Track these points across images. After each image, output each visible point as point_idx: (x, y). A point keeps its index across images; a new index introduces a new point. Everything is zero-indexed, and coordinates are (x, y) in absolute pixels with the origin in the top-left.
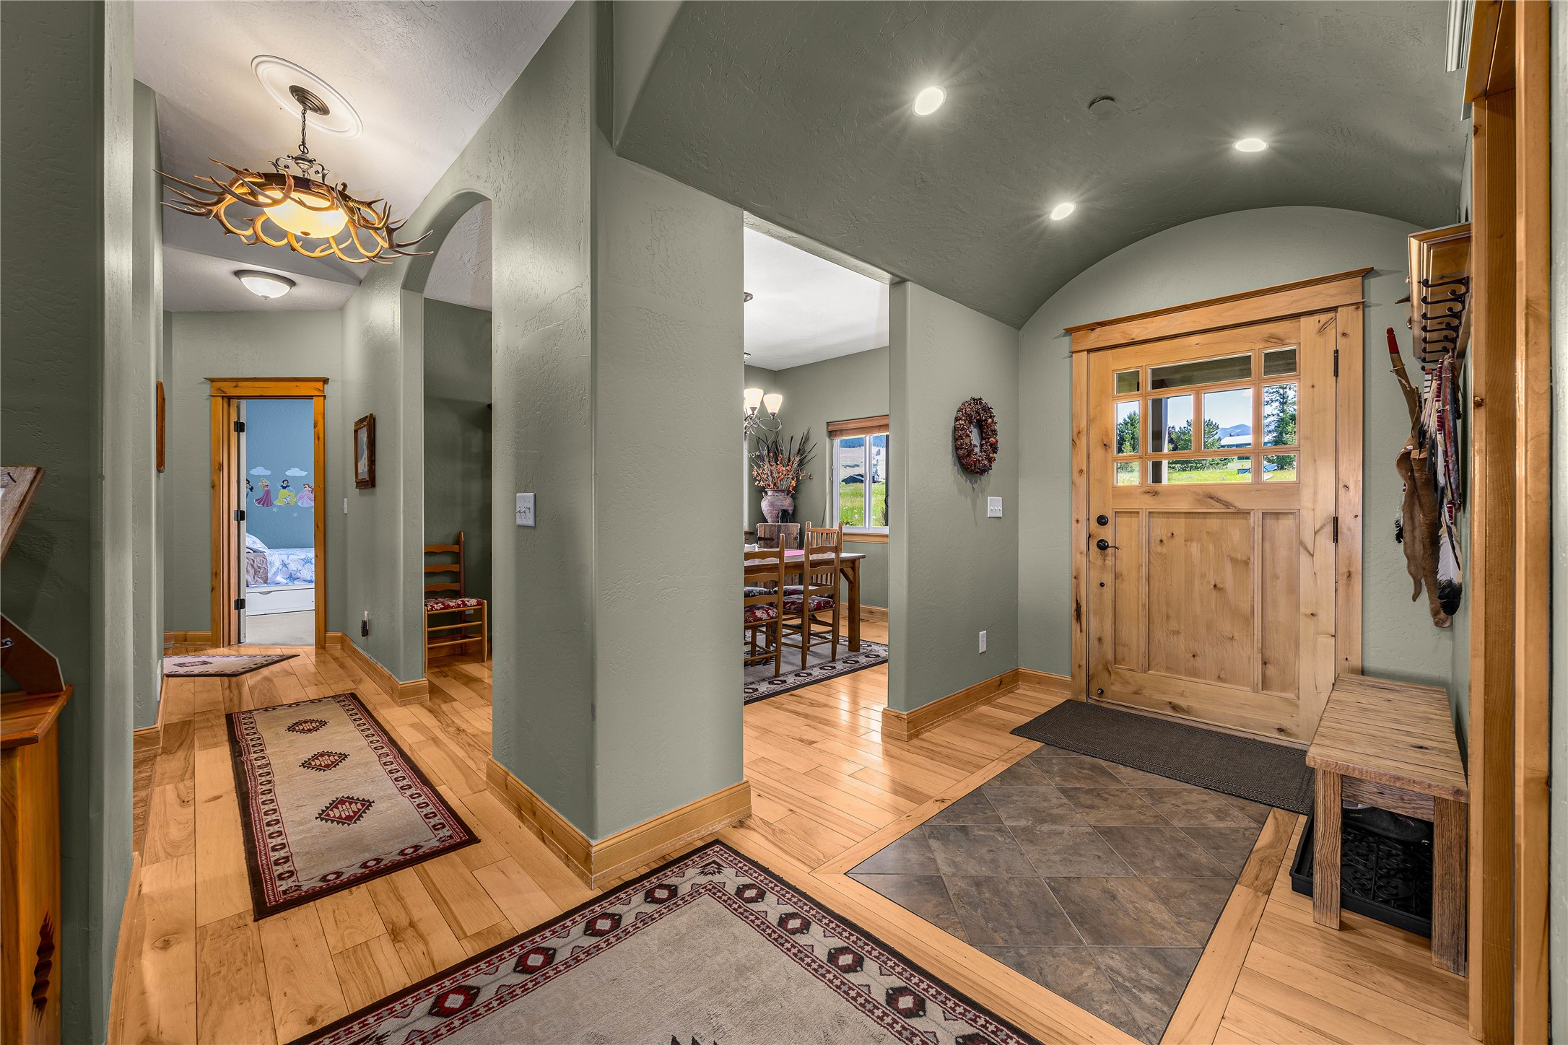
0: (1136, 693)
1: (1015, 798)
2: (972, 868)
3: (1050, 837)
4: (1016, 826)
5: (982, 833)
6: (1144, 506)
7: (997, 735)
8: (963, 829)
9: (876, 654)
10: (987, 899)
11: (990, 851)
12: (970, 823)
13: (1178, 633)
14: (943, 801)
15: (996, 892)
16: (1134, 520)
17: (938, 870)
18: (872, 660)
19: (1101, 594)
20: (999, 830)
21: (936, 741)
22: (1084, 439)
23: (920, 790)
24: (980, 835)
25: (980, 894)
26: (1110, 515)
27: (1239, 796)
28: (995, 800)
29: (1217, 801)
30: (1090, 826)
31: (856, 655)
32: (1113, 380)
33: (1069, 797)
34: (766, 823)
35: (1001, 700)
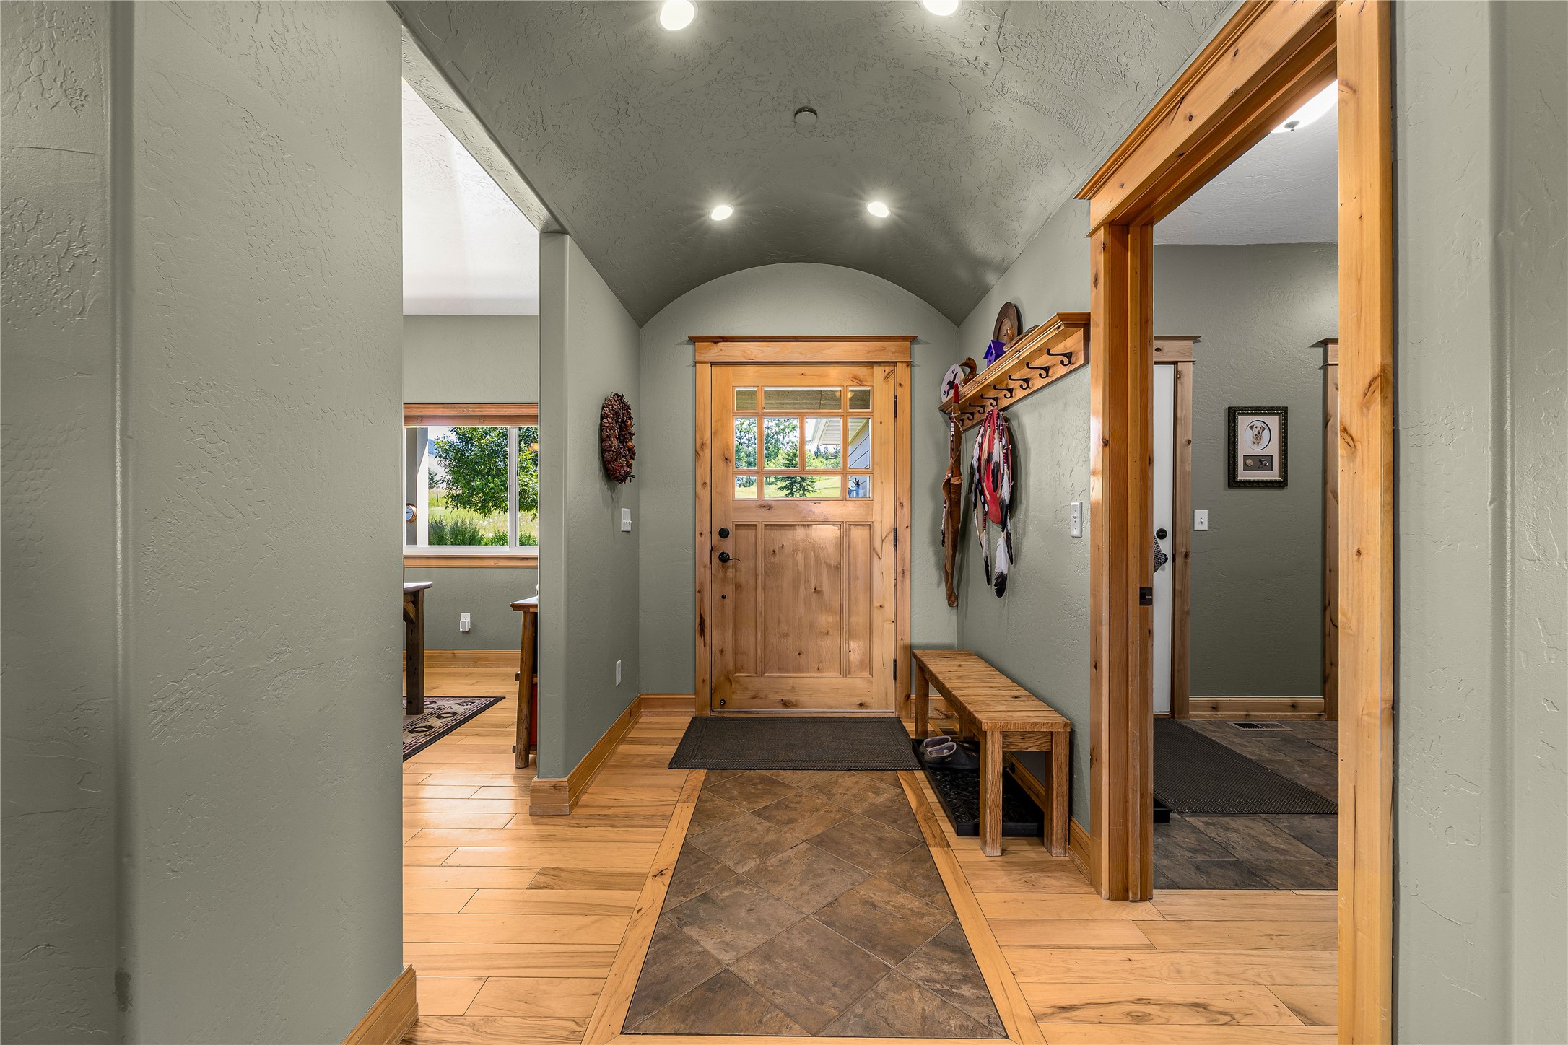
0: (754, 697)
1: (725, 839)
2: (750, 941)
3: (784, 869)
4: (749, 870)
5: (726, 894)
6: (760, 520)
7: (657, 775)
8: (705, 898)
9: (449, 711)
10: (787, 969)
11: (748, 911)
12: (707, 888)
13: (786, 635)
14: (661, 873)
15: (789, 956)
16: (752, 533)
17: (718, 962)
18: (450, 721)
19: (723, 606)
20: (739, 882)
21: (602, 803)
22: (708, 451)
23: (627, 870)
24: (727, 897)
25: (776, 968)
26: (730, 527)
27: (873, 770)
28: (709, 849)
29: (864, 779)
30: (804, 841)
31: (422, 719)
32: (733, 396)
33: (768, 818)
34: (450, 1019)
35: (632, 734)
